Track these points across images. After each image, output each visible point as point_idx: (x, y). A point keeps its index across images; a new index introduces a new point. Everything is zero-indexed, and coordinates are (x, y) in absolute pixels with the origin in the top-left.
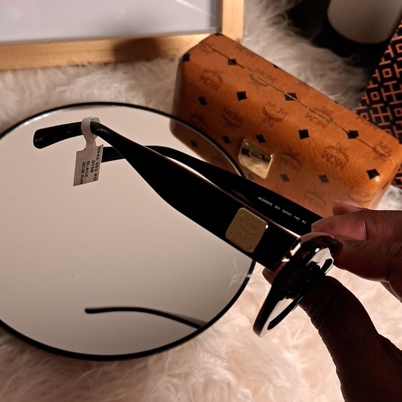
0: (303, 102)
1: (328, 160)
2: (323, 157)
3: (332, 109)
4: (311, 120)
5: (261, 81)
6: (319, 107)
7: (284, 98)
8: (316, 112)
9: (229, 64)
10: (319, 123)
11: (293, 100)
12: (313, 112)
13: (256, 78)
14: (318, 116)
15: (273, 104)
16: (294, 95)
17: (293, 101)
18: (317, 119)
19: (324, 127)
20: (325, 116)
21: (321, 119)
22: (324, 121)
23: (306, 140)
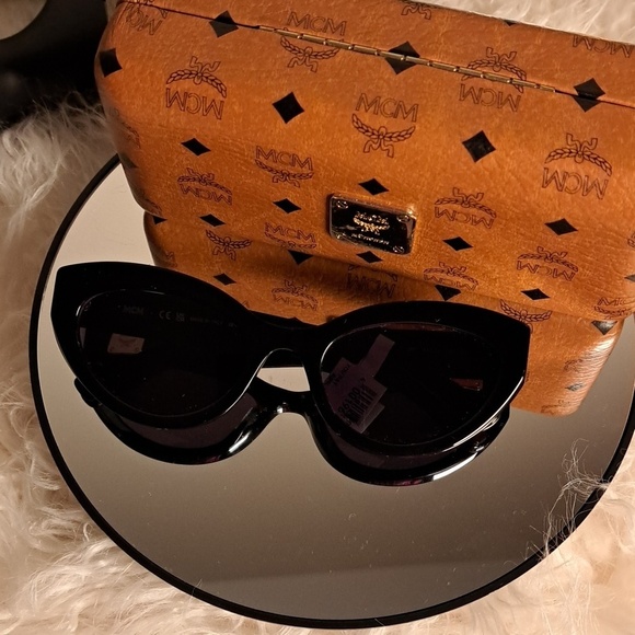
0: (436, 60)
1: (560, 187)
2: (546, 183)
3: (510, 47)
4: (477, 100)
5: (316, 48)
6: (480, 56)
7: (390, 69)
8: (479, 71)
9: (220, 33)
10: (500, 100)
11: (412, 64)
12: (470, 76)
13: (296, 42)
14: (488, 84)
15: (371, 98)
16: (406, 49)
17: (413, 69)
18: (490, 90)
19: (515, 106)
20: (503, 74)
21: (499, 87)
22: (507, 89)
23: (489, 160)
